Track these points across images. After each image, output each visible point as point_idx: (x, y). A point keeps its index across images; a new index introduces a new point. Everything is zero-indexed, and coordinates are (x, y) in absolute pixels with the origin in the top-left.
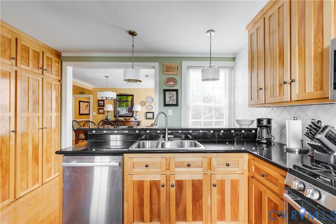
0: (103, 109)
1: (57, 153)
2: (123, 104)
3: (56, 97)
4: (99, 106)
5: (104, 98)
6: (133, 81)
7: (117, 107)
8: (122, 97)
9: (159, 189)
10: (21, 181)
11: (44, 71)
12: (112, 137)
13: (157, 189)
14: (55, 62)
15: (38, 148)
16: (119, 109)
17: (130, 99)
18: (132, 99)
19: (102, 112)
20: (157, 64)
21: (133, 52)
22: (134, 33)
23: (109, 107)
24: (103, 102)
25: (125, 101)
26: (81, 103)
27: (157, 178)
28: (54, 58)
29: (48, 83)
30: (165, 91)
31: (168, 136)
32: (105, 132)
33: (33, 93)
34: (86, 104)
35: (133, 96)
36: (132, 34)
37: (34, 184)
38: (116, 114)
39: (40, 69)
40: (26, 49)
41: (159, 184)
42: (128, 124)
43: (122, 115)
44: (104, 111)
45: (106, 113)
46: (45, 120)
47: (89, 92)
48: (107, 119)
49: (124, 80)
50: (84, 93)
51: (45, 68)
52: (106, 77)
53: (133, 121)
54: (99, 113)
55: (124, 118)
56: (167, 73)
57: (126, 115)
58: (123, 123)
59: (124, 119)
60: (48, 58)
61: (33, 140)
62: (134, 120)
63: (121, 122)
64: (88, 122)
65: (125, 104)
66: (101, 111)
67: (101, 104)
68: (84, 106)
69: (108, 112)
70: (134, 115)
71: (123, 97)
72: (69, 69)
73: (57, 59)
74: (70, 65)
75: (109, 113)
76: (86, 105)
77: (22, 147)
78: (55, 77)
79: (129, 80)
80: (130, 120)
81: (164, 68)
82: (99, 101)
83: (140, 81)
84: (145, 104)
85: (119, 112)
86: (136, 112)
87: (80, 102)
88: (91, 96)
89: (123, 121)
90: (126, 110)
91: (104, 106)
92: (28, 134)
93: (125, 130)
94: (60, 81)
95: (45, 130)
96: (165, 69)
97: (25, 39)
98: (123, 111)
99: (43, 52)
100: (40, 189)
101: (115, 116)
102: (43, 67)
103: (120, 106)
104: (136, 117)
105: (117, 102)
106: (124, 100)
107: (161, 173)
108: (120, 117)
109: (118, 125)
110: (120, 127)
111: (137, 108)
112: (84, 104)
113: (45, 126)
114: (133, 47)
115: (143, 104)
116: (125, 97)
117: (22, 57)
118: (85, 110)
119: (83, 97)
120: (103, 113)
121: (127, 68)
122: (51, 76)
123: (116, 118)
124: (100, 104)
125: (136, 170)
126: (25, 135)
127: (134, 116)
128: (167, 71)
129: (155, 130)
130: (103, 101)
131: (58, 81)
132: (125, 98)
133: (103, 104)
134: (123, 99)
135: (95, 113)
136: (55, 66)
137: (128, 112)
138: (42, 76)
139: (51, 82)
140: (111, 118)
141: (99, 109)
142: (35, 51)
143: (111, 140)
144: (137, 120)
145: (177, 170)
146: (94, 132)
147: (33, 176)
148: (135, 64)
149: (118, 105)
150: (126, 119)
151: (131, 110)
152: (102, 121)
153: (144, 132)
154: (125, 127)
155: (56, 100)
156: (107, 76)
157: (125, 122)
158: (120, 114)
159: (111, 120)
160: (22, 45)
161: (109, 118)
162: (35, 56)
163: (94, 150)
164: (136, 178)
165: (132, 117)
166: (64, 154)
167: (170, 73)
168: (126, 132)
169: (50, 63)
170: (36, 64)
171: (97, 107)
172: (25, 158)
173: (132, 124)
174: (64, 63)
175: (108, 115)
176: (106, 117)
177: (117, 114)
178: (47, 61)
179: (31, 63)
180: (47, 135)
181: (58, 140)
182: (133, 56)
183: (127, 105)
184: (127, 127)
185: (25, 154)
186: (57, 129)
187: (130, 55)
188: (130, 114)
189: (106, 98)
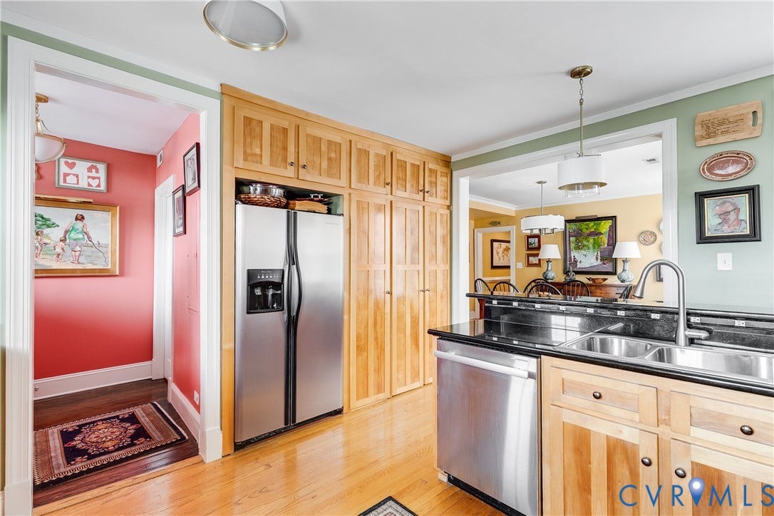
0: (537, 255)
1: (430, 332)
2: (585, 243)
3: (444, 237)
4: (529, 249)
5: (536, 232)
6: (581, 186)
7: (570, 249)
8: (583, 225)
9: (637, 466)
10: (398, 371)
11: (426, 194)
12: (555, 320)
13: (628, 463)
14: (441, 176)
15: (418, 323)
16: (575, 254)
17: (605, 227)
18: (613, 229)
19: (534, 262)
20: (669, 126)
21: (581, 115)
22: (584, 70)
23: (552, 251)
24: (537, 239)
25: (591, 234)
26: (495, 244)
27: (628, 435)
28: (440, 169)
29: (431, 213)
30: (701, 197)
31: (687, 333)
32: (538, 306)
33: (412, 233)
34: (504, 245)
35: (613, 218)
36: (578, 73)
37: (413, 381)
38: (568, 265)
39: (420, 193)
40: (403, 165)
41: (635, 454)
42: (598, 291)
43: (585, 268)
44: (540, 260)
45: (544, 265)
46: (427, 277)
47: (509, 220)
48: (546, 279)
49: (560, 188)
50: (499, 223)
51: (426, 190)
52: (539, 183)
53: (615, 286)
54: (529, 265)
55: (589, 276)
56: (711, 141)
57: (594, 270)
58: (586, 289)
59: (589, 279)
60: (431, 170)
61: (412, 308)
62: (618, 282)
63: (578, 285)
64: (501, 282)
65: (591, 241)
66: (533, 260)
67: (533, 245)
68: (500, 251)
69: (548, 261)
70: (619, 270)
71: (587, 225)
72: (463, 182)
73: (445, 170)
74: (464, 176)
75: (550, 264)
76: (505, 247)
77: (398, 317)
78: (442, 202)
79: (572, 187)
80: (606, 282)
81: (698, 128)
82: (529, 237)
83: (602, 184)
84: (652, 239)
85: (576, 262)
86: (625, 261)
87: (492, 241)
88: (513, 229)
89: (583, 285)
90: (595, 257)
91: (539, 248)
92: (405, 298)
93: (560, 305)
94: (449, 207)
95: (427, 293)
96: (699, 131)
97: (401, 150)
98: (588, 259)
99: (424, 163)
100: (420, 391)
101: (566, 272)
102: (424, 189)
103: (578, 248)
104: (624, 276)
105: (571, 238)
106: (588, 232)
107: (640, 426)
108: (577, 273)
109: (573, 294)
110: (579, 298)
111: (628, 249)
112: (500, 245)
113: (426, 288)
114: (581, 104)
115: (647, 238)
116: (591, 224)
117: (398, 178)
118: (502, 258)
119: (497, 232)
120: (539, 265)
121: (566, 158)
122: (436, 202)
123: (568, 276)
124: (531, 244)
125: (570, 399)
126: (402, 299)
127: (618, 273)
128: (709, 136)
129: (646, 311)
130: (538, 236)
131: (446, 207)
132: (593, 226)
133: (537, 244)
134: (587, 229)
135: (520, 265)
136: (442, 181)
137: (599, 262)
138: (423, 203)
139: (435, 210)
140: (556, 275)
141: (529, 256)
142: (413, 165)
143: (553, 326)
144: (626, 283)
145: (696, 432)
146: (515, 304)
147: (413, 367)
148: (587, 142)
149: (573, 245)
150: (593, 280)
151: (608, 257)
152: (534, 281)
153: (609, 313)
154: (594, 299)
155: (444, 243)
156: (540, 180)
157: (591, 285)
158: (579, 265)
159: (556, 280)
160: (398, 160)
161: (551, 275)
162: (414, 172)
163: (515, 342)
164: (571, 418)
165: (614, 273)
166: (439, 336)
167: (721, 139)
168: (590, 311)
169: (433, 179)
170: (415, 185)
171: (524, 252)
172: (402, 336)
173: (613, 293)
174: (455, 173)
175: (550, 269)
176: (545, 273)
177: (571, 268)
178: (430, 176)
179: (408, 185)
180: (430, 302)
181: (446, 313)
182: (581, 124)
183: (597, 245)
184: (599, 299)
185: (402, 329)
186: (445, 293)
187: (575, 124)
188: (608, 267)
189: (540, 230)
